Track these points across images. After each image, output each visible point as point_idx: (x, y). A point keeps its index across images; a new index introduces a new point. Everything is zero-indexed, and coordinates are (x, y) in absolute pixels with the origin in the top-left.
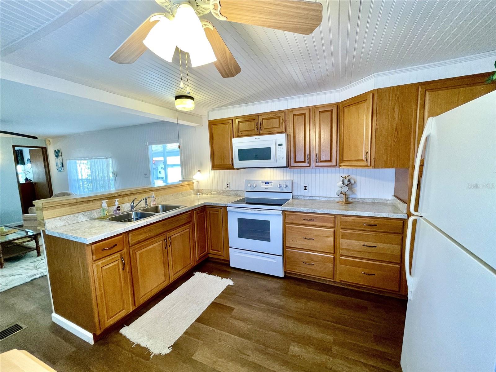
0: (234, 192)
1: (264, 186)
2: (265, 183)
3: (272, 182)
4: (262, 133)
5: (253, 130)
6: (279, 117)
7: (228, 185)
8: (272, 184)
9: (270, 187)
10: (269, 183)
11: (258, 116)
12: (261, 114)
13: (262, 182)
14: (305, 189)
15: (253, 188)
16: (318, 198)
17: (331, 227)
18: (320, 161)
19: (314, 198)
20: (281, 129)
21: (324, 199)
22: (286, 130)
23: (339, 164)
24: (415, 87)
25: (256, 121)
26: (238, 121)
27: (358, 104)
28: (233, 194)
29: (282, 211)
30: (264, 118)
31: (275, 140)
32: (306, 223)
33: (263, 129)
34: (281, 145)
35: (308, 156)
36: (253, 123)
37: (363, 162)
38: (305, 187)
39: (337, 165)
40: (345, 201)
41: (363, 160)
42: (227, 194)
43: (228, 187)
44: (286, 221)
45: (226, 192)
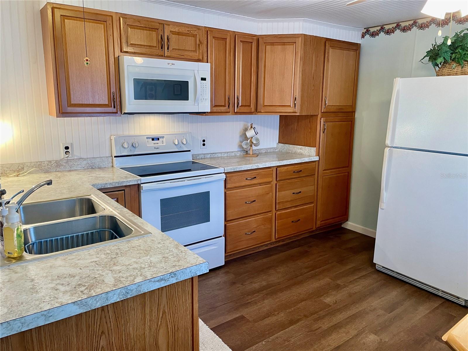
0: (85, 162)
1: (152, 143)
2: (153, 139)
3: (163, 137)
4: (169, 55)
5: (153, 46)
6: (195, 36)
7: (67, 148)
9: (161, 146)
10: (158, 139)
11: (163, 24)
12: (169, 23)
13: (147, 138)
14: (204, 145)
15: (133, 149)
16: (220, 155)
17: (271, 182)
18: (240, 105)
19: (216, 156)
20: (197, 54)
21: (226, 155)
22: (203, 58)
23: (258, 110)
24: (324, 41)
25: (161, 33)
26: (125, 23)
27: (284, 44)
28: (83, 166)
29: (226, 173)
30: (172, 30)
31: (196, 72)
32: (248, 183)
33: (170, 49)
34: (203, 79)
35: (229, 99)
36: (154, 34)
37: (289, 108)
38: (204, 141)
39: (257, 111)
40: (251, 153)
41: (290, 106)
42: (68, 168)
43: (67, 153)
44: (228, 186)
45: (64, 164)
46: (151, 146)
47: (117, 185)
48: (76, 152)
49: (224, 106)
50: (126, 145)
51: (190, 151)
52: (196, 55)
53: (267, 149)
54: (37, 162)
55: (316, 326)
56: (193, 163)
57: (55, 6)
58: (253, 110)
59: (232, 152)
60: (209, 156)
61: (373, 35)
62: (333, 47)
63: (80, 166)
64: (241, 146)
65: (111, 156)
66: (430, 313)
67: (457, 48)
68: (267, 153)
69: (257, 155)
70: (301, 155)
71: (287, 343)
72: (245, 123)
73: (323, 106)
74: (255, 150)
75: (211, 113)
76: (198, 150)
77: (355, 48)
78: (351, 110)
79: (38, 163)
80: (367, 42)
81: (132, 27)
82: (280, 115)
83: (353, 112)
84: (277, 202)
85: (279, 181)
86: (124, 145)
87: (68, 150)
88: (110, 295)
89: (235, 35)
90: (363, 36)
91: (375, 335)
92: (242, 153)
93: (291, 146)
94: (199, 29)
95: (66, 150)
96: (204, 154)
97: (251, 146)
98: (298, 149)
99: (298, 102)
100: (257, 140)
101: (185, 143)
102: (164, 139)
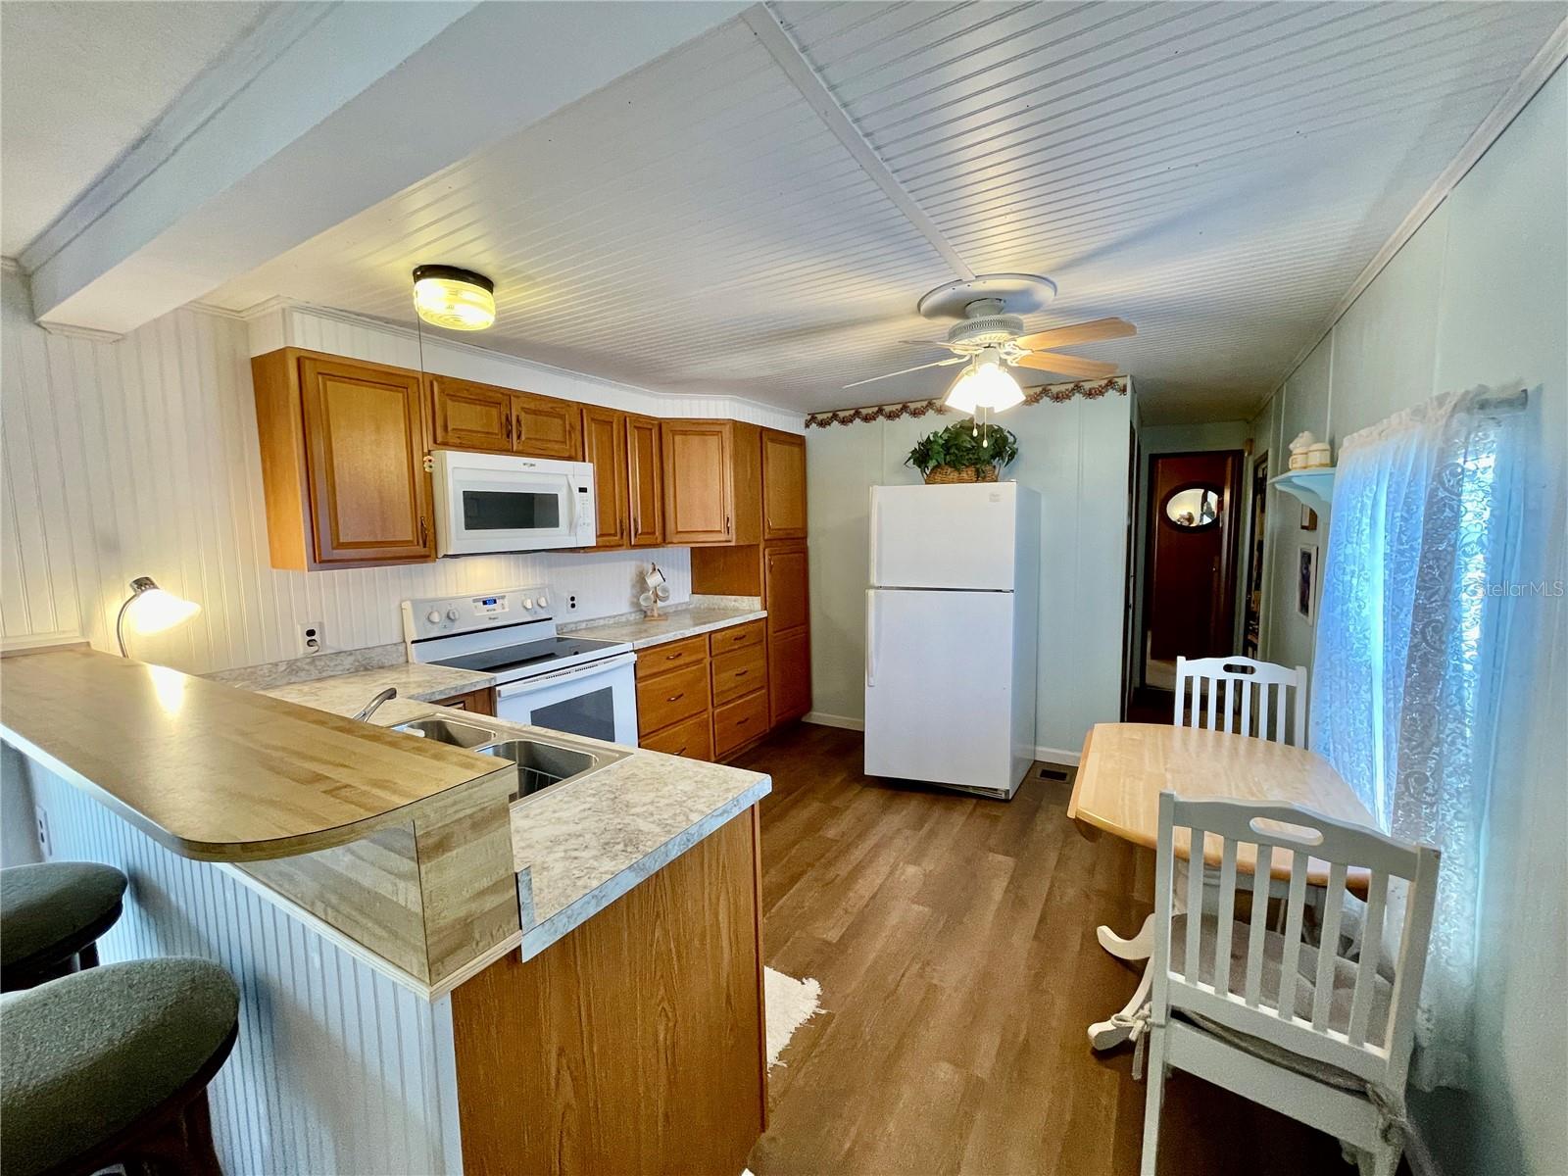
0: (351, 659)
1: (483, 611)
2: (485, 603)
3: (503, 597)
4: (521, 448)
5: (493, 434)
6: (562, 417)
7: (311, 633)
8: (506, 602)
9: (503, 613)
10: (495, 602)
11: (509, 395)
12: (518, 394)
13: (475, 601)
14: (573, 606)
15: (448, 623)
16: (602, 622)
17: (702, 659)
18: (640, 531)
19: (596, 624)
20: (568, 447)
21: (612, 621)
22: (576, 454)
23: (668, 540)
24: (759, 430)
25: (505, 411)
26: (442, 391)
27: (703, 433)
28: (347, 667)
29: (635, 651)
30: (525, 406)
31: (570, 477)
32: (670, 664)
33: (523, 438)
34: (583, 490)
35: (621, 522)
36: (494, 412)
37: (720, 535)
38: (573, 599)
39: (665, 541)
40: (656, 615)
41: (720, 531)
42: (315, 674)
43: (311, 644)
44: (640, 674)
45: (307, 667)
46: (482, 616)
47: (453, 693)
48: (330, 641)
49: (615, 535)
50: (436, 617)
51: (550, 619)
52: (566, 449)
53: (677, 605)
54: (245, 669)
55: (831, 875)
56: (559, 640)
57: (303, 354)
58: (659, 540)
59: (622, 615)
60: (584, 625)
61: (823, 424)
62: (772, 441)
63: (340, 668)
64: (636, 605)
65: (400, 640)
66: (968, 818)
67: (951, 447)
68: (679, 612)
69: (664, 616)
70: (736, 612)
71: (800, 911)
72: (639, 563)
73: (767, 530)
74: (662, 607)
75: (597, 548)
76: (564, 616)
77: (799, 442)
78: (800, 535)
79: (249, 670)
80: (813, 434)
81: (453, 397)
82: (692, 548)
83: (805, 538)
84: (715, 692)
85: (717, 655)
86: (432, 618)
87: (313, 638)
88: (670, 846)
89: (624, 417)
90: (807, 426)
91: (915, 864)
92: (638, 616)
93: (716, 597)
94: (568, 405)
95: (310, 638)
96: (576, 623)
97: (656, 602)
98: (730, 601)
99: (732, 525)
100: (665, 590)
101: (543, 604)
102: (506, 600)
